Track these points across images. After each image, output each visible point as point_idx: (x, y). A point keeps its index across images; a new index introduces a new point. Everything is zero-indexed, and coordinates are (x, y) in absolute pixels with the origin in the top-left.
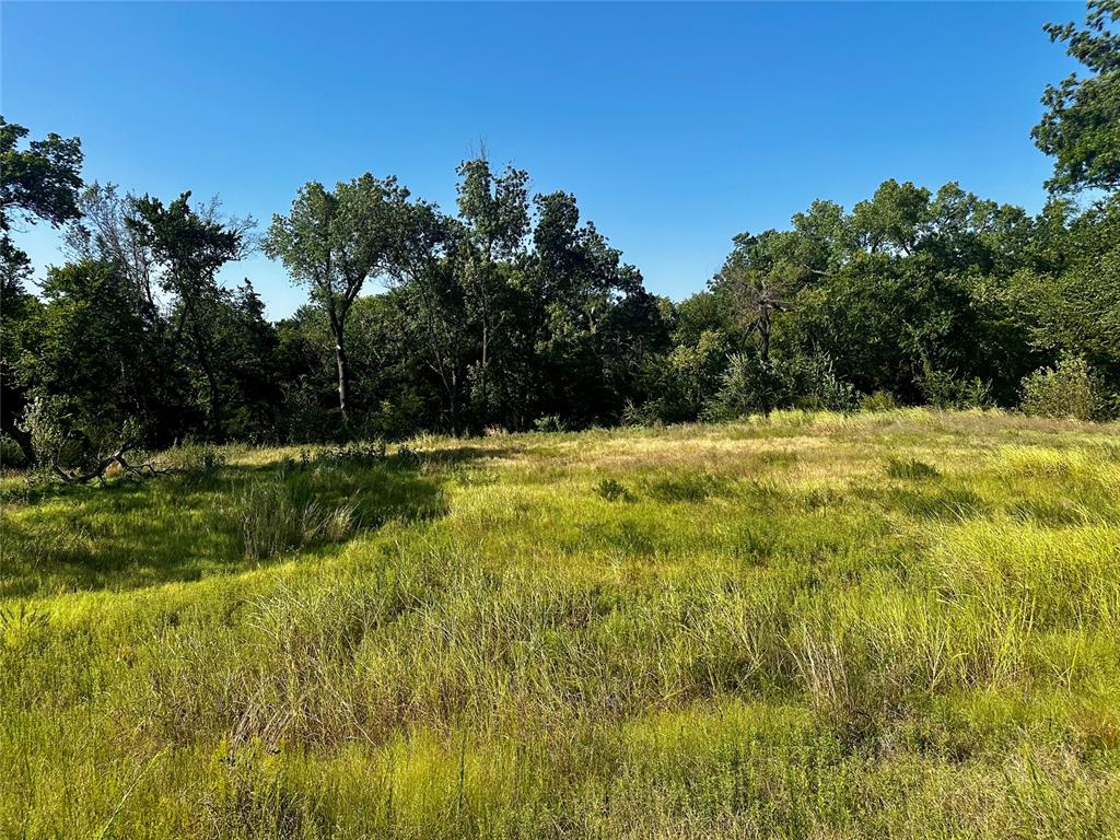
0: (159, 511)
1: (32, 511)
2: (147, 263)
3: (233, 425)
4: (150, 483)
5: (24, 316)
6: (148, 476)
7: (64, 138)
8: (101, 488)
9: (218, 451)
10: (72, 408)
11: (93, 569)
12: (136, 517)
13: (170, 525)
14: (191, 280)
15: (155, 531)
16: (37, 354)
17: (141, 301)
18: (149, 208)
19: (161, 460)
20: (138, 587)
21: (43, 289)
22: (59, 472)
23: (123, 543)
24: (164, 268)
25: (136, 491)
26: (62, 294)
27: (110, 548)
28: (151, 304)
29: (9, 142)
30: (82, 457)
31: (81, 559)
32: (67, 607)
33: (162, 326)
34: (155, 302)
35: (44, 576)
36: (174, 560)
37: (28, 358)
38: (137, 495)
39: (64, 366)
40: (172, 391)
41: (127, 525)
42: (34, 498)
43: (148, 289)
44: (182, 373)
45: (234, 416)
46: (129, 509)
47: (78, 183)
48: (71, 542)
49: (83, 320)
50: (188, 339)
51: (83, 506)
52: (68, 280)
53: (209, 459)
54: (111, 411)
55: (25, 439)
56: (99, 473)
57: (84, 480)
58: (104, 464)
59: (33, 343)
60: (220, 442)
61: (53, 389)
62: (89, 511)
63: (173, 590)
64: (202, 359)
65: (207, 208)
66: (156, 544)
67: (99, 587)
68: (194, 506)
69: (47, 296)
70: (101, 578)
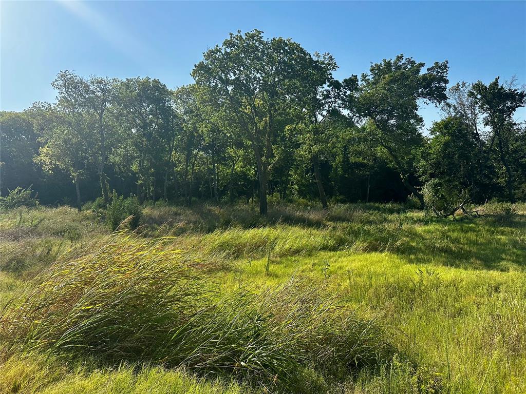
0: (483, 234)
1: (426, 228)
2: (476, 115)
3: (518, 193)
4: (478, 221)
5: (423, 146)
6: (475, 216)
7: (441, 63)
8: (454, 221)
9: (514, 206)
10: (440, 184)
11: (455, 257)
12: (472, 236)
13: (489, 242)
14: (500, 121)
15: (482, 244)
16: (427, 161)
17: (473, 133)
18: (479, 87)
19: (481, 209)
20: (477, 269)
21: (430, 132)
22: (435, 212)
23: (467, 248)
24: (486, 115)
25: (470, 224)
26: (438, 133)
27: (461, 249)
28: (477, 134)
29: (418, 71)
30: (444, 207)
31: (447, 251)
32: (447, 274)
33: (483, 143)
34: (479, 132)
35: (434, 257)
36: (489, 260)
37: (423, 162)
38: (470, 225)
39: (437, 165)
40: (486, 176)
41: (467, 239)
42: (425, 222)
43: (476, 127)
44: (492, 167)
45: (519, 189)
46: (467, 232)
47: (446, 82)
48: (444, 244)
49: (446, 144)
50: (495, 149)
51: (446, 228)
52: (443, 127)
53: (508, 211)
54: (456, 185)
55: (421, 197)
56: (452, 213)
57: (445, 217)
58: (455, 210)
59: (425, 156)
60: (513, 202)
61: (432, 176)
62: (449, 231)
63: (494, 273)
64: (503, 159)
65: (509, 82)
66: (484, 250)
67: (457, 266)
68: (503, 233)
69: (432, 135)
70: (458, 263)
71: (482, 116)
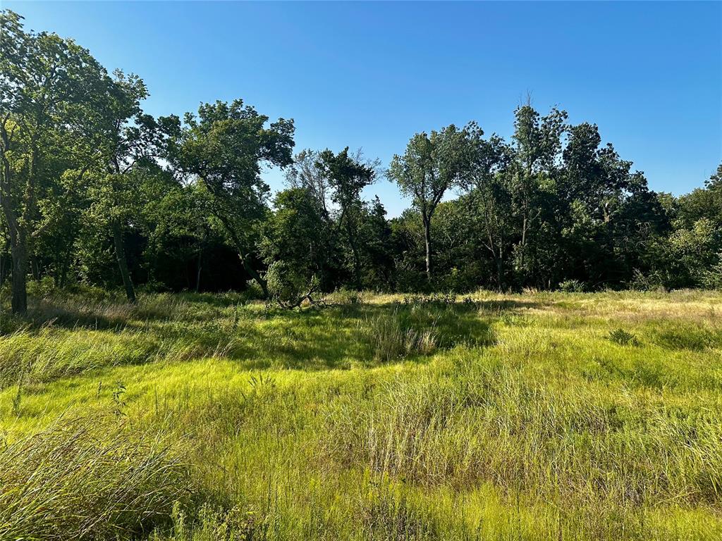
0: (327, 328)
1: (267, 323)
2: (323, 188)
3: (366, 279)
4: (324, 311)
5: (266, 219)
6: (322, 307)
7: (286, 120)
8: (300, 313)
9: (360, 295)
10: (286, 268)
11: (297, 357)
12: (317, 330)
13: (334, 337)
14: (348, 196)
15: (327, 339)
16: (271, 239)
17: (321, 209)
18: (327, 155)
19: (330, 298)
20: (319, 370)
21: (273, 204)
22: (280, 303)
23: (311, 345)
24: (334, 190)
25: (317, 316)
26: (282, 206)
27: (305, 346)
28: (325, 211)
29: (260, 125)
30: (290, 294)
31: (289, 351)
32: (284, 378)
33: (331, 223)
34: (328, 210)
35: (274, 359)
36: (332, 358)
37: (266, 241)
38: (318, 317)
39: (282, 246)
40: (335, 260)
41: (313, 335)
42: (269, 316)
43: (324, 202)
44: (340, 250)
45: (367, 274)
46: (313, 325)
47: (292, 144)
48: (285, 341)
49: (293, 220)
50: (343, 230)
51: (291, 322)
52: (288, 198)
53: (354, 299)
54: (305, 270)
55: (264, 284)
56: (298, 305)
57: (291, 308)
58: (301, 299)
59: (269, 233)
60: (360, 290)
61: (277, 258)
62: (294, 325)
63: (336, 373)
64: (351, 241)
65: (355, 155)
66: (327, 346)
67: (299, 368)
68: (347, 326)
69: (275, 207)
70: (300, 364)
71: (331, 191)
